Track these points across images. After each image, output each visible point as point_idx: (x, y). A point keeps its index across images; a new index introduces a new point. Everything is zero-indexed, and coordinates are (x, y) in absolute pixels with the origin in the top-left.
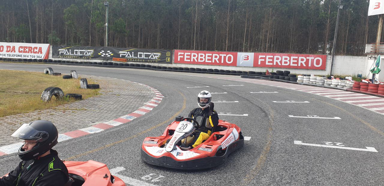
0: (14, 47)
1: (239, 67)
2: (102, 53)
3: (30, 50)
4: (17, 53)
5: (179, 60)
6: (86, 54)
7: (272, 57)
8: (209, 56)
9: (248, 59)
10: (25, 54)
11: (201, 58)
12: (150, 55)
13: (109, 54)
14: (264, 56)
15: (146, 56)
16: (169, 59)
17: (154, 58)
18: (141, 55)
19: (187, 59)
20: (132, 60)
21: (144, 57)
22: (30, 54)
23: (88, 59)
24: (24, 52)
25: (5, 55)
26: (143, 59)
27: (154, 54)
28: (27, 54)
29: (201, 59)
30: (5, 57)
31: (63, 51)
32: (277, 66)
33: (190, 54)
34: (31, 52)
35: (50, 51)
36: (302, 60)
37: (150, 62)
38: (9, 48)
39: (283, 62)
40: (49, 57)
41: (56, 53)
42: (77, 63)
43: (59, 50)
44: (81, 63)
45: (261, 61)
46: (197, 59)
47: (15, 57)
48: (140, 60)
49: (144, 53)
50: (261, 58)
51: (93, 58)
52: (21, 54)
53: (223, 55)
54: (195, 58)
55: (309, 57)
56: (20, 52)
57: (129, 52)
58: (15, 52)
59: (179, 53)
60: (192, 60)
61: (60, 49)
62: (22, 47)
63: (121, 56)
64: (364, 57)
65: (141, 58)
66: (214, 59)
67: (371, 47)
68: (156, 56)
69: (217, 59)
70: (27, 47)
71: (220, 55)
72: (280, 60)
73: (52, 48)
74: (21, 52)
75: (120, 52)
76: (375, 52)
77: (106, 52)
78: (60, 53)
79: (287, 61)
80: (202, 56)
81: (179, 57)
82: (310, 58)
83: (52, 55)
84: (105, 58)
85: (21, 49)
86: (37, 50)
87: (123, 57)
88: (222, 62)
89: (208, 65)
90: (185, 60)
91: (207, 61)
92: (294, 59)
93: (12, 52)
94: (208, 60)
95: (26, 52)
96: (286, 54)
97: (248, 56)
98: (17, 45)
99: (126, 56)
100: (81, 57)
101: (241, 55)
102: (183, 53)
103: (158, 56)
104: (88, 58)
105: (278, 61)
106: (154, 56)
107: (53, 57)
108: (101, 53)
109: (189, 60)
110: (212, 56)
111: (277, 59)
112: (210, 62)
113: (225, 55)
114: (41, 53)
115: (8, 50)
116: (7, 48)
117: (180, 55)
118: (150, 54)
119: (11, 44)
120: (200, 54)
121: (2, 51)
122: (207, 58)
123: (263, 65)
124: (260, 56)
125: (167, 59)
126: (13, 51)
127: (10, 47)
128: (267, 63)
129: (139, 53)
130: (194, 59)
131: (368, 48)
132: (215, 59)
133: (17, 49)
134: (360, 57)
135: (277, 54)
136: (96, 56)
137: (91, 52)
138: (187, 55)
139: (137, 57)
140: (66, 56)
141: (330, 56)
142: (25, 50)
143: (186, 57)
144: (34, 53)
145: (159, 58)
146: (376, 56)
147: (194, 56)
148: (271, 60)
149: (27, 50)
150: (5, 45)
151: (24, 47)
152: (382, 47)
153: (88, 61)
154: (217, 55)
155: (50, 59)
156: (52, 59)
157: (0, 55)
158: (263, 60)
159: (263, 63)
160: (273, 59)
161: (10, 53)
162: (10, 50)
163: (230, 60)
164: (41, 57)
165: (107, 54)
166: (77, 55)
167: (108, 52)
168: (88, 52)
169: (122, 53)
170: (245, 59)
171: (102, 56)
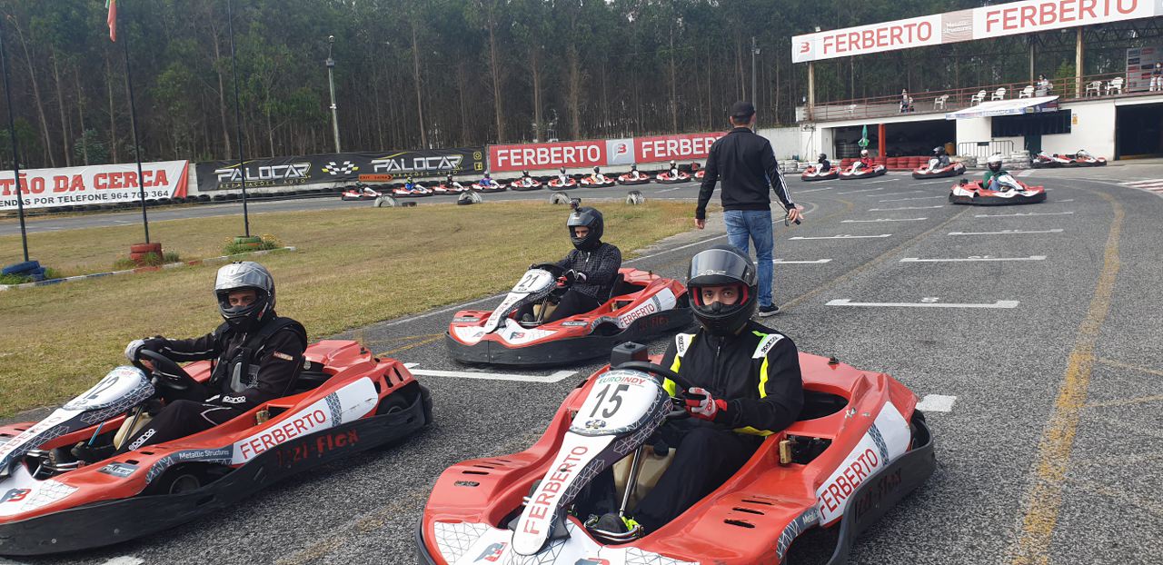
0: (78, 180)
1: (612, 165)
2: (331, 168)
3: (131, 179)
4: (90, 189)
5: (500, 165)
6: (292, 173)
7: (663, 142)
8: (555, 152)
9: (625, 151)
10: (116, 191)
11: (543, 156)
12: (440, 161)
13: (349, 167)
14: (651, 143)
15: (431, 163)
16: (480, 165)
17: (449, 166)
18: (420, 164)
19: (516, 161)
21: (428, 167)
22: (131, 190)
23: (298, 184)
24: (112, 186)
25: (51, 200)
26: (427, 170)
27: (449, 158)
28: (122, 191)
29: (543, 159)
30: (51, 205)
31: (228, 173)
33: (519, 151)
34: (135, 185)
35: (190, 177)
38: (62, 182)
39: (682, 151)
40: (189, 190)
41: (206, 178)
42: (269, 197)
43: (217, 171)
44: (280, 196)
45: (647, 152)
46: (535, 159)
47: (87, 202)
48: (419, 173)
49: (428, 159)
50: (647, 146)
51: (308, 181)
52: (102, 191)
53: (581, 148)
54: (531, 158)
56: (97, 186)
58: (82, 188)
59: (499, 152)
60: (526, 163)
61: (218, 168)
62: (104, 176)
63: (376, 170)
64: (796, 129)
65: (420, 168)
66: (566, 156)
67: (804, 112)
68: (453, 163)
69: (571, 156)
70: (119, 175)
71: (577, 148)
72: (676, 146)
73: (195, 170)
74: (104, 186)
75: (373, 162)
76: (810, 119)
77: (340, 165)
78: (220, 179)
79: (688, 147)
80: (543, 153)
81: (500, 159)
83: (199, 185)
84: (341, 177)
85: (102, 181)
86: (153, 179)
87: (382, 170)
88: (582, 160)
90: (513, 164)
91: (553, 162)
92: (697, 143)
93: (72, 189)
94: (556, 158)
95: (119, 185)
96: (684, 135)
97: (624, 146)
98: (88, 172)
99: (388, 169)
100: (278, 182)
101: (613, 145)
102: (507, 151)
103: (456, 162)
104: (298, 181)
105: (674, 149)
106: (448, 163)
107: (199, 190)
108: (328, 167)
109: (520, 164)
110: (562, 152)
111: (672, 145)
113: (586, 147)
114: (166, 183)
115: (62, 186)
116: (57, 184)
117: (502, 155)
118: (440, 158)
119: (70, 172)
120: (539, 150)
121: (42, 189)
122: (553, 155)
123: (651, 158)
124: (644, 144)
125: (477, 165)
126: (77, 188)
127: (65, 179)
128: (657, 155)
129: (415, 159)
130: (528, 160)
131: (800, 114)
132: (569, 155)
133: (88, 181)
134: (791, 129)
135: (670, 136)
136: (315, 175)
137: (303, 168)
138: (515, 154)
139: (413, 167)
140: (236, 184)
142: (113, 180)
143: (513, 157)
145: (459, 166)
146: (813, 125)
147: (529, 154)
148: (663, 148)
149: (119, 180)
150: (48, 174)
151: (112, 175)
152: (819, 111)
153: (296, 188)
154: (571, 148)
155: (190, 194)
156: (198, 194)
157: (36, 200)
158: (650, 149)
159: (651, 155)
160: (665, 145)
161: (67, 193)
162: (66, 187)
163: (594, 155)
164: (166, 193)
165: (343, 169)
166: (266, 177)
167: (345, 163)
168: (297, 169)
169: (377, 163)
170: (620, 151)
171: (332, 173)
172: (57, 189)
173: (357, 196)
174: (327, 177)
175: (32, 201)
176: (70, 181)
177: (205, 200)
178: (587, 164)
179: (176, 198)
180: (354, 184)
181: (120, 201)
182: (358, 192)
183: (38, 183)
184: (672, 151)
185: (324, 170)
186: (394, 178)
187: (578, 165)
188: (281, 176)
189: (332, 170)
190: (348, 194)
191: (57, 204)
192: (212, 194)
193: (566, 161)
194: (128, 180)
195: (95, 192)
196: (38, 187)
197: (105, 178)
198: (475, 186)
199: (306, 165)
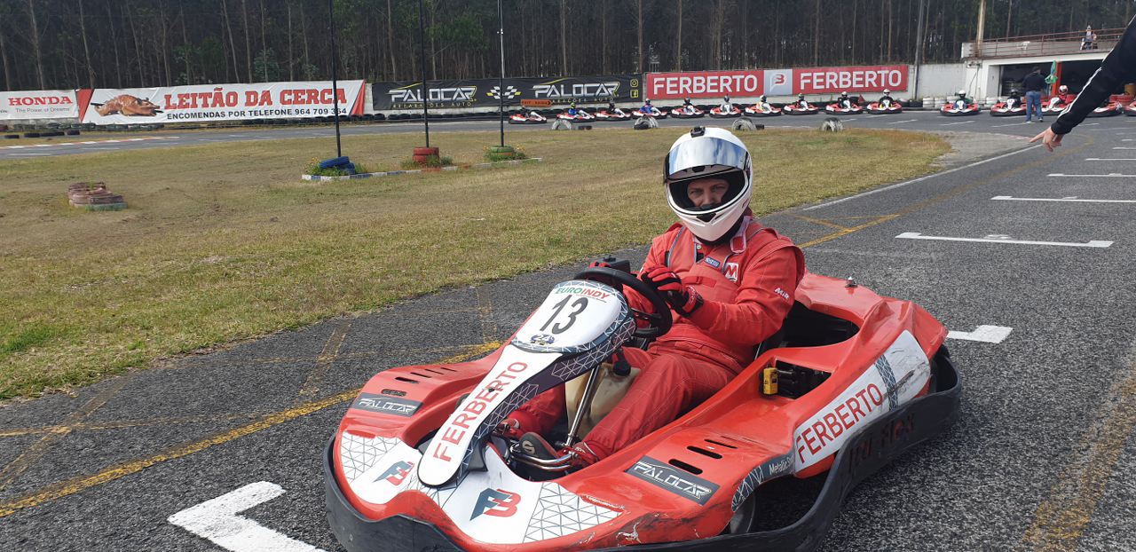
0: (266, 95)
2: (495, 92)
3: (313, 96)
4: (276, 105)
5: (656, 92)
6: (459, 95)
7: (822, 74)
8: (712, 81)
9: (782, 82)
10: (299, 107)
11: (699, 84)
12: (597, 88)
13: (512, 92)
14: (810, 74)
15: (589, 90)
16: (636, 93)
17: (607, 93)
18: (578, 90)
19: (672, 89)
20: (562, 100)
21: (586, 93)
22: (312, 106)
23: (464, 107)
24: (296, 102)
25: (243, 113)
26: (586, 96)
27: (606, 84)
28: (305, 107)
29: (699, 88)
30: (243, 118)
31: (401, 94)
32: (832, 90)
33: (676, 79)
34: (317, 102)
35: (366, 96)
36: (871, 76)
37: (598, 102)
38: (252, 96)
39: (841, 83)
40: (365, 108)
41: (381, 98)
42: (439, 118)
43: (391, 91)
44: (448, 118)
45: (805, 84)
47: (274, 116)
49: (586, 85)
50: (805, 78)
51: (474, 105)
52: (287, 107)
53: (738, 78)
54: (687, 86)
55: (880, 70)
56: (283, 102)
57: (553, 86)
58: (270, 103)
59: (656, 80)
61: (392, 88)
62: (289, 92)
63: (537, 95)
64: (960, 65)
65: (578, 95)
66: (722, 85)
67: (970, 48)
68: (610, 90)
69: (727, 85)
70: (303, 92)
71: (734, 77)
72: (835, 79)
73: (371, 89)
74: (289, 102)
75: (535, 87)
76: (976, 56)
77: (503, 90)
78: (393, 99)
79: (847, 79)
80: (699, 81)
81: (656, 87)
82: (883, 73)
83: (374, 105)
84: (504, 102)
85: (287, 97)
87: (543, 96)
88: (738, 90)
89: (711, 98)
90: (669, 92)
91: (709, 91)
92: (858, 76)
93: (261, 104)
94: (712, 88)
95: (303, 102)
96: (845, 68)
97: (782, 76)
98: (275, 88)
99: (549, 94)
100: (447, 105)
101: (771, 75)
102: (663, 79)
103: (614, 89)
104: (464, 104)
105: (833, 81)
106: (605, 90)
107: (375, 109)
108: (493, 91)
109: (676, 92)
110: (718, 81)
111: (832, 77)
112: (716, 91)
113: (743, 77)
114: (344, 101)
115: (252, 101)
116: (249, 99)
117: (658, 83)
118: (598, 85)
119: (259, 88)
120: (695, 79)
121: (235, 103)
122: (709, 84)
123: (809, 89)
124: (803, 75)
125: (633, 92)
126: (266, 103)
127: (255, 93)
128: (815, 87)
129: (575, 86)
130: (684, 89)
131: (966, 49)
132: (725, 85)
133: (275, 97)
134: (955, 65)
135: (831, 68)
136: (480, 99)
137: (470, 91)
138: (672, 82)
139: (572, 93)
140: (408, 105)
141: (911, 67)
142: (297, 97)
143: (669, 86)
144: (324, 101)
145: (616, 93)
146: (980, 62)
147: (685, 82)
148: (822, 80)
149: (302, 97)
150: (241, 89)
151: (296, 92)
152: (987, 47)
153: (463, 111)
154: (727, 77)
155: (366, 113)
156: (374, 113)
157: (230, 113)
158: (809, 81)
159: (809, 86)
160: (824, 77)
161: (256, 107)
162: (256, 101)
163: (751, 85)
164: (344, 111)
165: (507, 94)
166: (436, 99)
167: (509, 88)
168: (464, 92)
169: (538, 89)
170: (778, 80)
171: (497, 97)
172: (248, 103)
173: (524, 120)
174: (491, 101)
175: (227, 114)
176: (260, 96)
177: (380, 118)
178: (744, 94)
179: (353, 116)
180: (519, 108)
181: (303, 116)
182: (523, 116)
183: (232, 97)
184: (831, 84)
185: (489, 94)
186: (554, 104)
187: (734, 94)
188: (449, 99)
189: (496, 94)
190: (515, 118)
191: (248, 117)
192: (387, 113)
193: (722, 91)
194: (310, 97)
195: (281, 107)
196: (232, 101)
197: (291, 94)
198: (635, 113)
199: (473, 89)
